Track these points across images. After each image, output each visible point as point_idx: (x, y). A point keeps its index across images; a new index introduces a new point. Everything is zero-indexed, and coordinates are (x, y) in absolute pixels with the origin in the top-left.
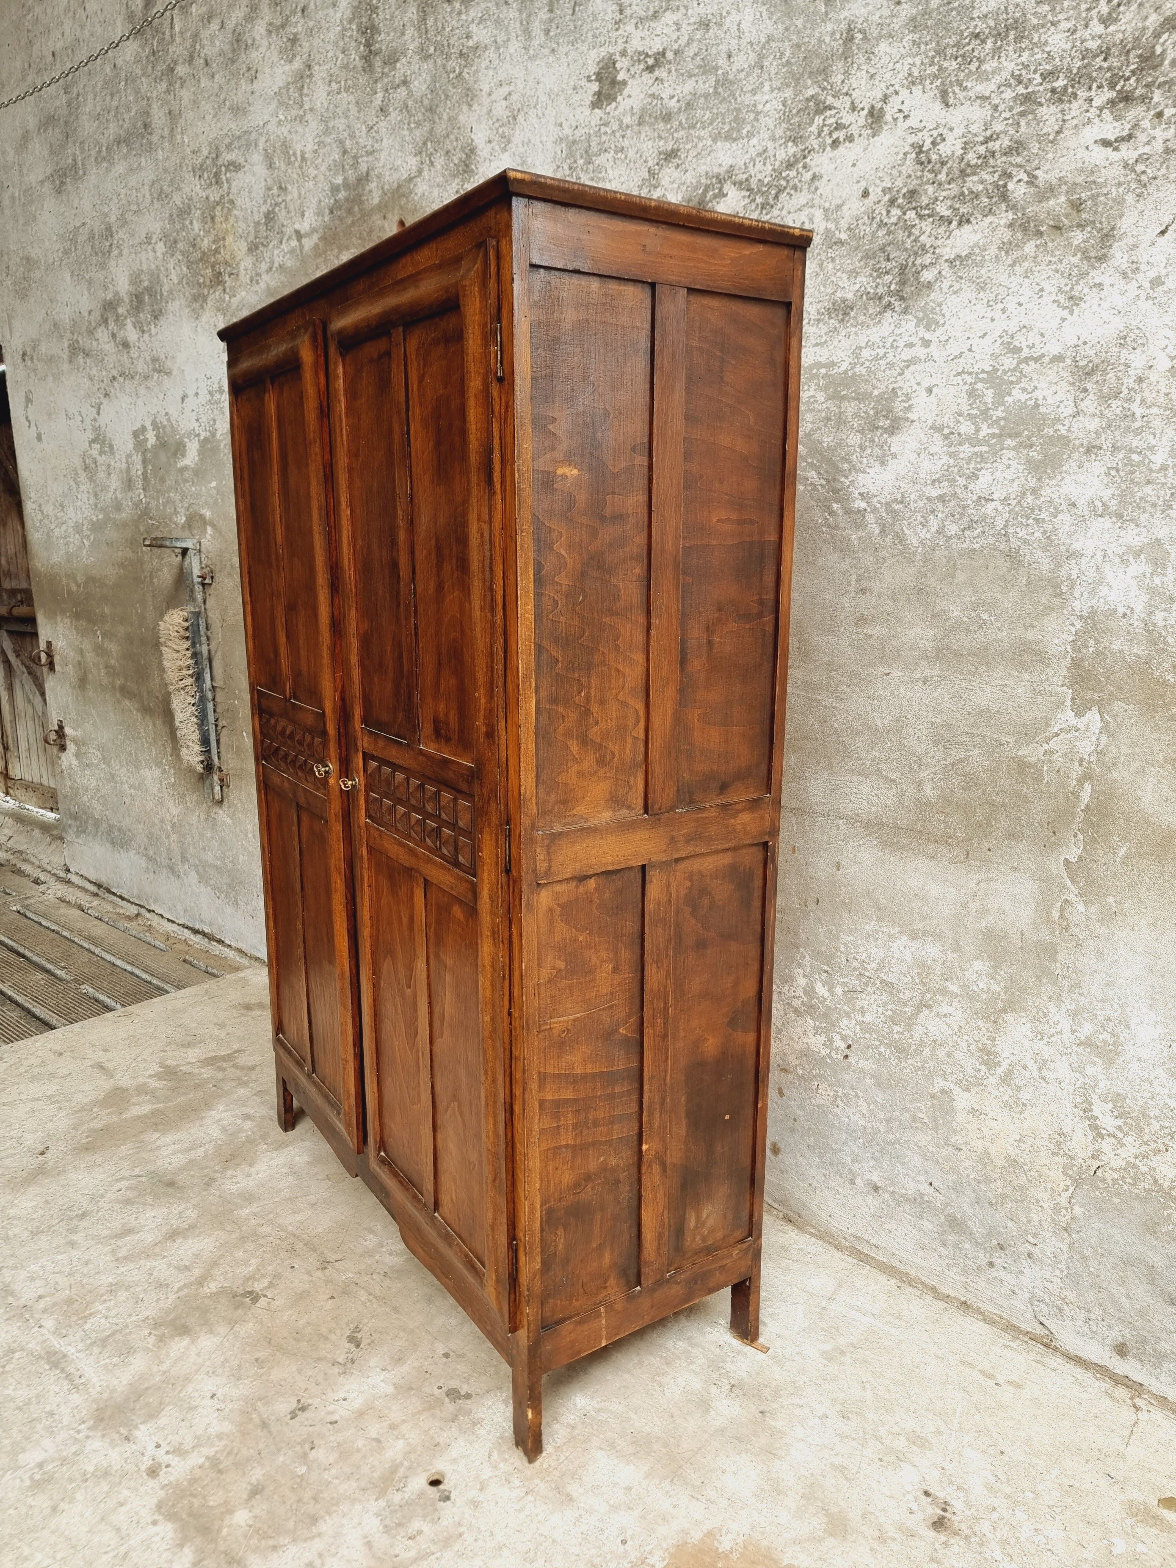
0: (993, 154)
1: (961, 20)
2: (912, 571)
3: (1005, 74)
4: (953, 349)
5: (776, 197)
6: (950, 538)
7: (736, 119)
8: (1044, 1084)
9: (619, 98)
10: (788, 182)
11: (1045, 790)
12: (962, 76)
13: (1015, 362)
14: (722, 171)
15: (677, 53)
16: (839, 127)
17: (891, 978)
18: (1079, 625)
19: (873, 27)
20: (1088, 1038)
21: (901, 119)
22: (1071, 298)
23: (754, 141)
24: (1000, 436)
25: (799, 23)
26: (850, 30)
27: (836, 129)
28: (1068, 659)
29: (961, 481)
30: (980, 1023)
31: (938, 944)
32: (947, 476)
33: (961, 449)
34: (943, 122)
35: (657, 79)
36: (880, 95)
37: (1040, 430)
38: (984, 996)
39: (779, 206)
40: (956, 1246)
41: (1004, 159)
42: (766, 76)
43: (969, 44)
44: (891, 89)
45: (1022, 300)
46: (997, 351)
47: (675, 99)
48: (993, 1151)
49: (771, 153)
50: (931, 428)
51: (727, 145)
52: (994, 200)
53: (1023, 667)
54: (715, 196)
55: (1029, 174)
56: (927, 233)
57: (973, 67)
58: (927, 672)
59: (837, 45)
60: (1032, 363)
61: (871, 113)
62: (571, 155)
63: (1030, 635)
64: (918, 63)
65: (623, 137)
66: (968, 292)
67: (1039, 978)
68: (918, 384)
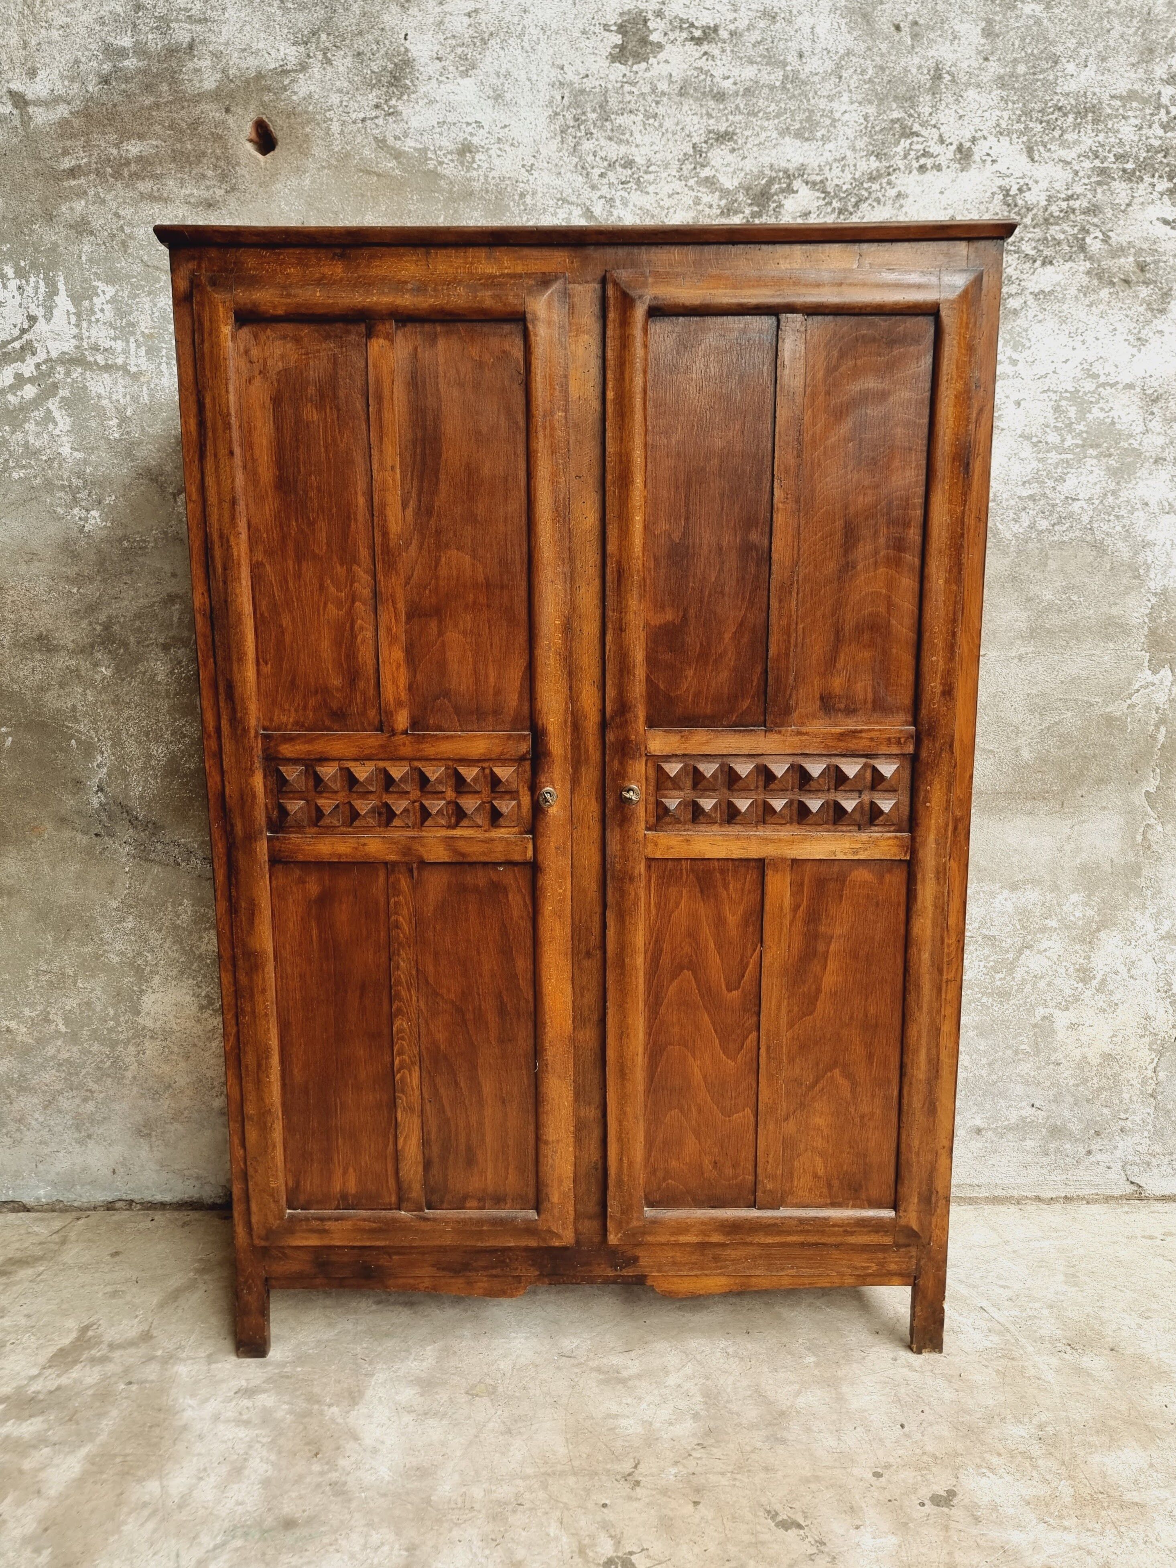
0: (1073, 211)
1: (1046, 91)
2: (1007, 561)
3: (1084, 148)
4: (1040, 370)
5: (856, 205)
6: (1042, 532)
7: (809, 119)
8: (1132, 981)
9: (652, 60)
10: (870, 193)
11: (1128, 737)
12: (1046, 139)
13: (1094, 386)
14: (791, 167)
15: (732, 34)
16: (926, 154)
17: (993, 932)
18: (1154, 600)
19: (962, 74)
20: (1168, 932)
21: (989, 162)
22: (1139, 339)
23: (830, 146)
24: (1083, 446)
25: (884, 47)
26: (937, 69)
27: (923, 155)
28: (1146, 628)
29: (1050, 483)
30: (1077, 947)
31: (1037, 889)
32: (1037, 478)
33: (1049, 455)
34: (1029, 174)
35: (705, 53)
36: (968, 136)
37: (1116, 443)
38: (1080, 923)
39: (859, 214)
40: (1058, 1151)
41: (1083, 217)
42: (845, 87)
43: (1053, 113)
44: (980, 134)
45: (1099, 335)
46: (1079, 376)
47: (731, 81)
48: (1089, 1055)
49: (851, 161)
50: (1020, 436)
51: (798, 143)
52: (1074, 249)
53: (1108, 638)
54: (782, 191)
55: (1103, 234)
56: (1013, 267)
57: (1057, 133)
58: (1022, 650)
59: (925, 79)
60: (1108, 388)
61: (960, 148)
62: (576, 104)
63: (1114, 611)
64: (1006, 118)
65: (657, 103)
66: (1051, 323)
67: (1127, 895)
68: (1007, 397)
